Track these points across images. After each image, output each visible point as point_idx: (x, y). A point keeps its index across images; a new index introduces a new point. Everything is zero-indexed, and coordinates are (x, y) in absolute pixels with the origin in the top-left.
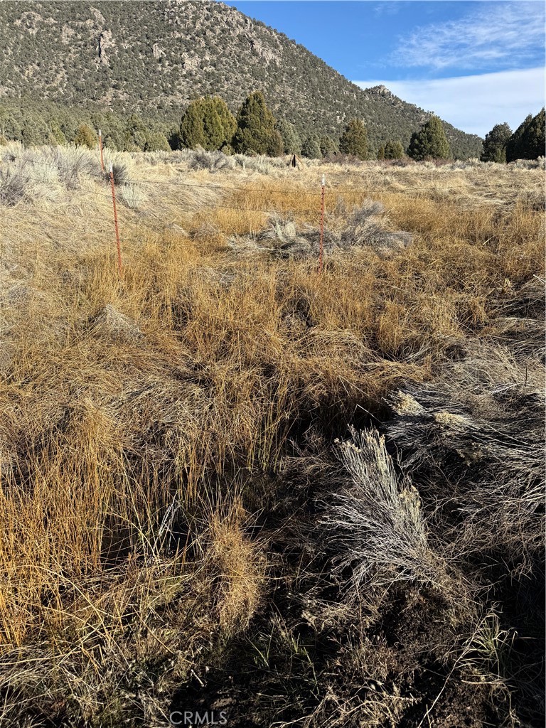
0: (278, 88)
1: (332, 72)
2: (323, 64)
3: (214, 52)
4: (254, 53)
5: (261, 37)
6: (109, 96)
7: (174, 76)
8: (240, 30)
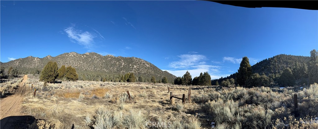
0: (149, 70)
1: (158, 68)
2: (156, 67)
3: (139, 65)
4: (145, 65)
5: (147, 63)
6: (122, 71)
7: (132, 68)
8: (143, 62)
